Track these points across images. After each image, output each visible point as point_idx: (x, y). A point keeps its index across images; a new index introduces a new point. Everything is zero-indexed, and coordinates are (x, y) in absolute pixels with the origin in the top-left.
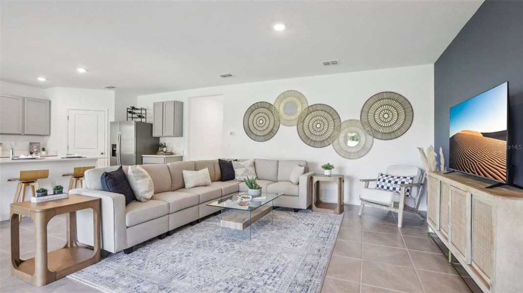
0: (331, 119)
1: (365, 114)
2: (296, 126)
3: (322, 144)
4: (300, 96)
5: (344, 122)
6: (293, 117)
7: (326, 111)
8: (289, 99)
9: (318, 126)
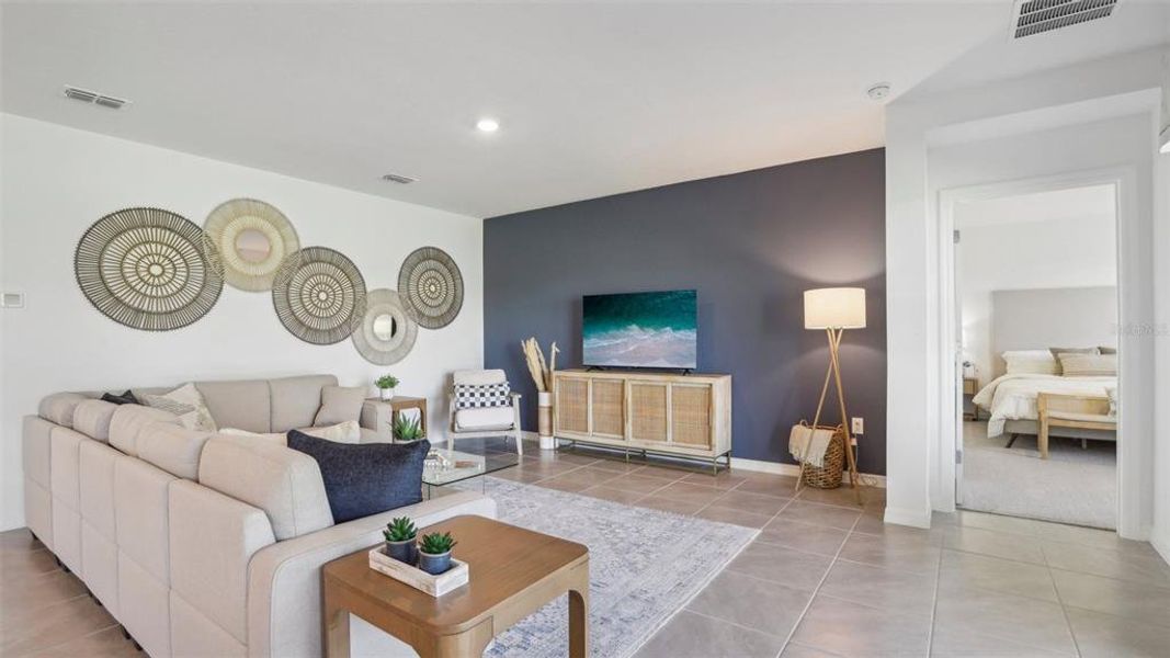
0: (348, 284)
1: (404, 281)
2: (270, 293)
3: (331, 336)
4: (279, 220)
5: (374, 291)
6: (262, 270)
7: (338, 267)
8: (249, 221)
9: (323, 296)
